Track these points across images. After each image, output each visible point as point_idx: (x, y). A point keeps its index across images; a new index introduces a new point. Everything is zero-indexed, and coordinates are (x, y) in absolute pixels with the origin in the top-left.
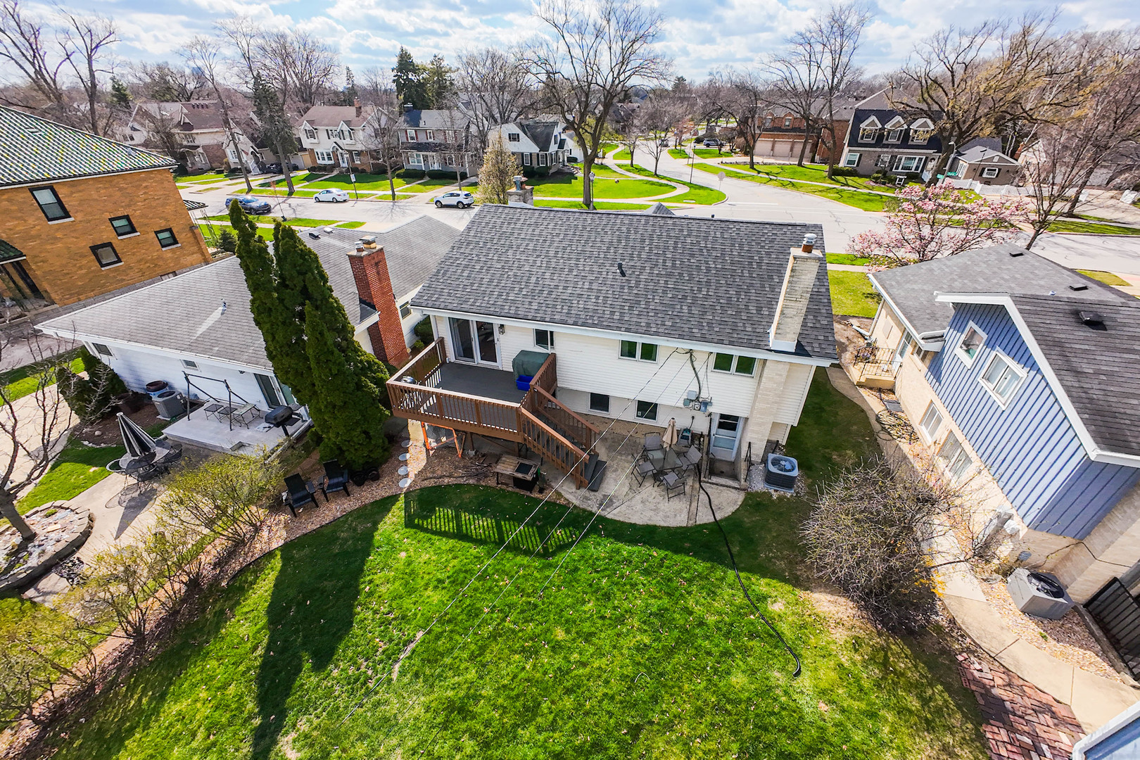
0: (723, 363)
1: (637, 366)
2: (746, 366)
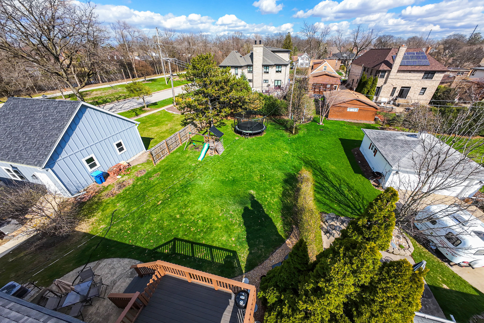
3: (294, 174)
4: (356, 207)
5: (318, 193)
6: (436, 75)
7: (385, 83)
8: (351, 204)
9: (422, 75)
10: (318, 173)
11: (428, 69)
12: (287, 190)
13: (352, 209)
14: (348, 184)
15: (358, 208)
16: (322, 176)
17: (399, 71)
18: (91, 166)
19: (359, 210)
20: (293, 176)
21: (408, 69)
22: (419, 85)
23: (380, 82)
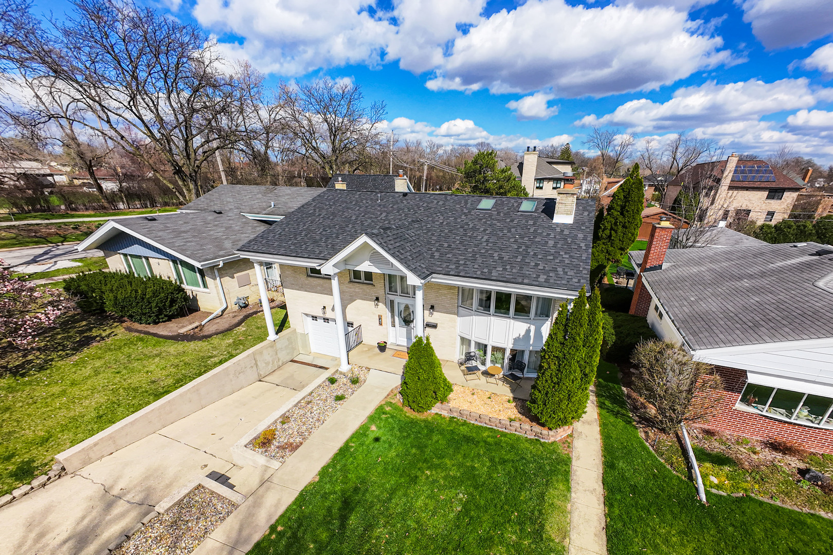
6: (786, 194)
7: (712, 203)
9: (766, 193)
11: (774, 185)
17: (731, 188)
21: (744, 186)
22: (764, 208)
23: (705, 202)
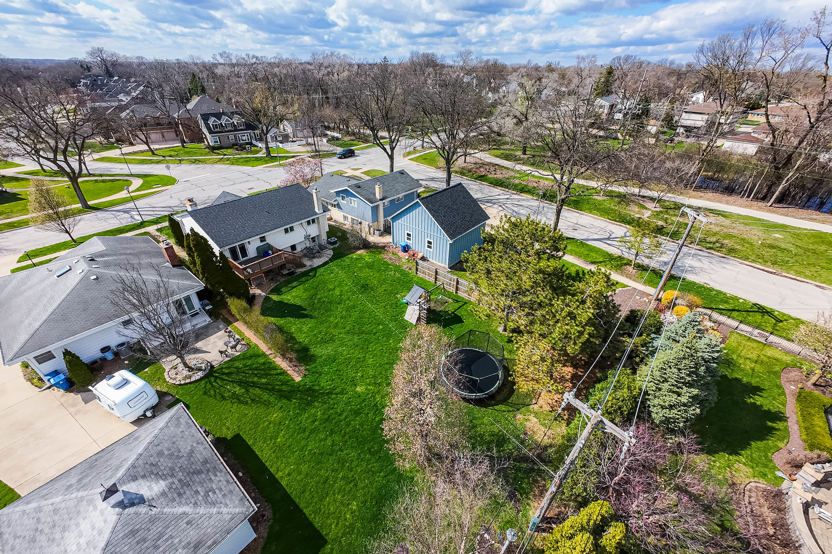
0: (309, 223)
1: (290, 234)
2: (313, 221)
3: (309, 365)
4: (221, 379)
5: (264, 364)
8: (226, 378)
10: (284, 388)
12: (296, 344)
13: (224, 374)
14: (240, 402)
15: (218, 381)
16: (277, 387)
18: (408, 239)
19: (216, 377)
20: (307, 362)
